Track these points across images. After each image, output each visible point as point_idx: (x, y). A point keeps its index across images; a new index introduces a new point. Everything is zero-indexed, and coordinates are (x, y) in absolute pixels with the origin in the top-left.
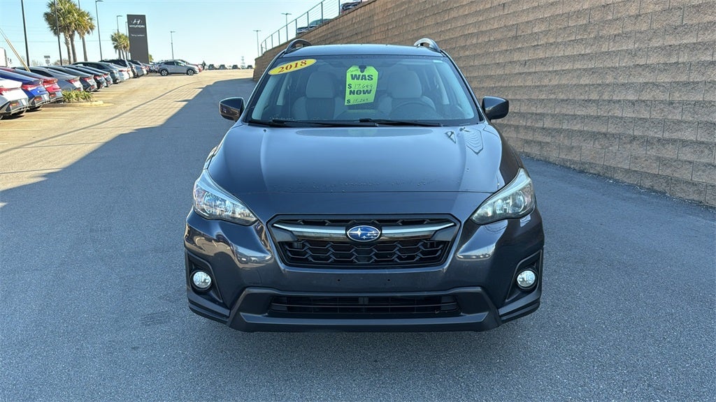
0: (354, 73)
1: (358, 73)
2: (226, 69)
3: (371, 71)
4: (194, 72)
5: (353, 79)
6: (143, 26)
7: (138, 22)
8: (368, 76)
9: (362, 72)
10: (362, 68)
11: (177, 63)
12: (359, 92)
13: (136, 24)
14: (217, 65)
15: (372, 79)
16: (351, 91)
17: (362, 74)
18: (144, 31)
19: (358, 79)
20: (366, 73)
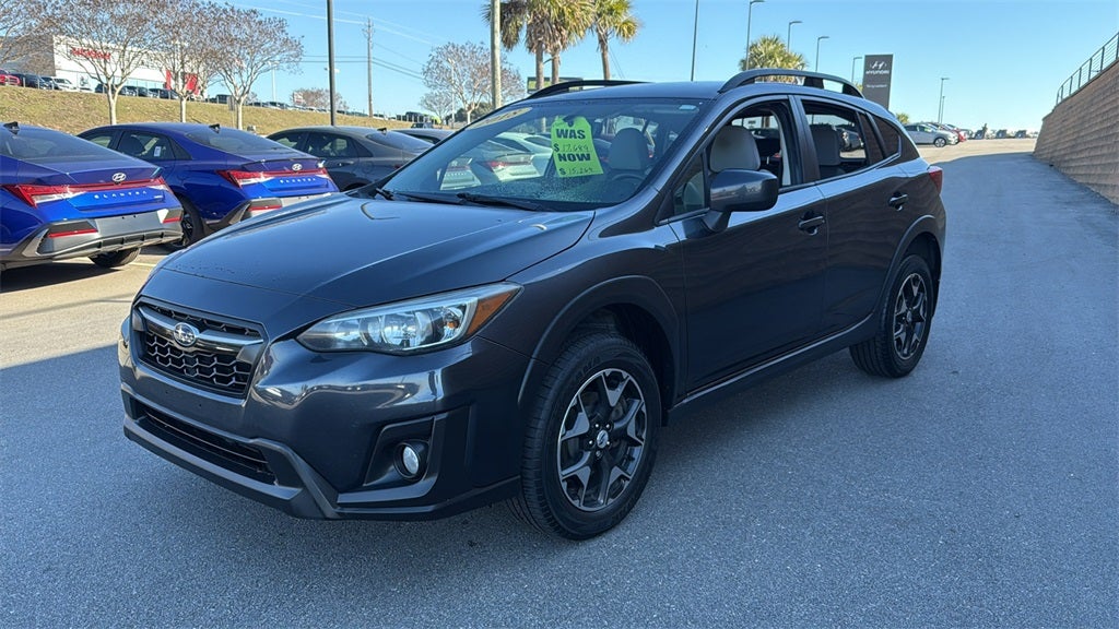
0: (560, 128)
1: (565, 126)
2: (1028, 137)
3: (582, 124)
4: (947, 142)
5: (559, 136)
6: (886, 72)
7: (881, 66)
8: (579, 132)
9: (570, 126)
10: (569, 120)
11: (922, 129)
12: (572, 158)
13: (876, 69)
14: (1011, 130)
15: (584, 137)
16: (559, 155)
17: (569, 129)
18: (887, 79)
19: (565, 137)
20: (576, 127)
